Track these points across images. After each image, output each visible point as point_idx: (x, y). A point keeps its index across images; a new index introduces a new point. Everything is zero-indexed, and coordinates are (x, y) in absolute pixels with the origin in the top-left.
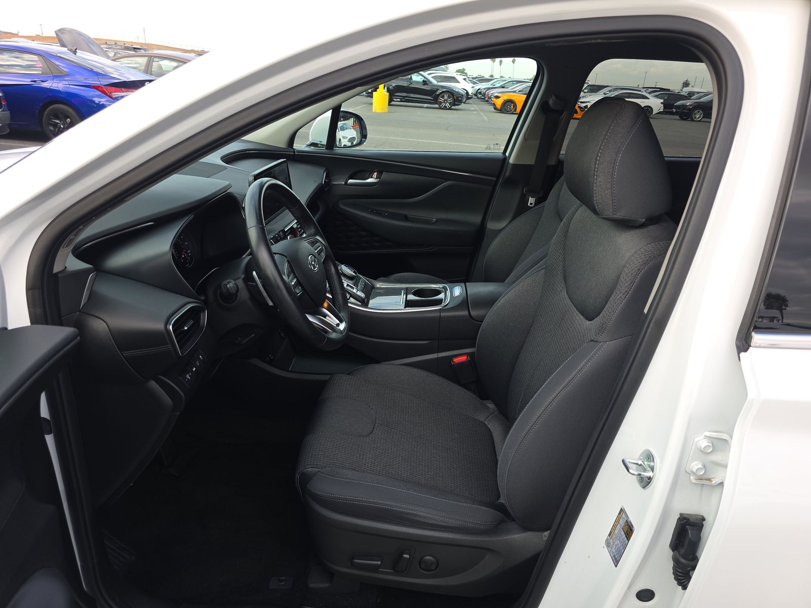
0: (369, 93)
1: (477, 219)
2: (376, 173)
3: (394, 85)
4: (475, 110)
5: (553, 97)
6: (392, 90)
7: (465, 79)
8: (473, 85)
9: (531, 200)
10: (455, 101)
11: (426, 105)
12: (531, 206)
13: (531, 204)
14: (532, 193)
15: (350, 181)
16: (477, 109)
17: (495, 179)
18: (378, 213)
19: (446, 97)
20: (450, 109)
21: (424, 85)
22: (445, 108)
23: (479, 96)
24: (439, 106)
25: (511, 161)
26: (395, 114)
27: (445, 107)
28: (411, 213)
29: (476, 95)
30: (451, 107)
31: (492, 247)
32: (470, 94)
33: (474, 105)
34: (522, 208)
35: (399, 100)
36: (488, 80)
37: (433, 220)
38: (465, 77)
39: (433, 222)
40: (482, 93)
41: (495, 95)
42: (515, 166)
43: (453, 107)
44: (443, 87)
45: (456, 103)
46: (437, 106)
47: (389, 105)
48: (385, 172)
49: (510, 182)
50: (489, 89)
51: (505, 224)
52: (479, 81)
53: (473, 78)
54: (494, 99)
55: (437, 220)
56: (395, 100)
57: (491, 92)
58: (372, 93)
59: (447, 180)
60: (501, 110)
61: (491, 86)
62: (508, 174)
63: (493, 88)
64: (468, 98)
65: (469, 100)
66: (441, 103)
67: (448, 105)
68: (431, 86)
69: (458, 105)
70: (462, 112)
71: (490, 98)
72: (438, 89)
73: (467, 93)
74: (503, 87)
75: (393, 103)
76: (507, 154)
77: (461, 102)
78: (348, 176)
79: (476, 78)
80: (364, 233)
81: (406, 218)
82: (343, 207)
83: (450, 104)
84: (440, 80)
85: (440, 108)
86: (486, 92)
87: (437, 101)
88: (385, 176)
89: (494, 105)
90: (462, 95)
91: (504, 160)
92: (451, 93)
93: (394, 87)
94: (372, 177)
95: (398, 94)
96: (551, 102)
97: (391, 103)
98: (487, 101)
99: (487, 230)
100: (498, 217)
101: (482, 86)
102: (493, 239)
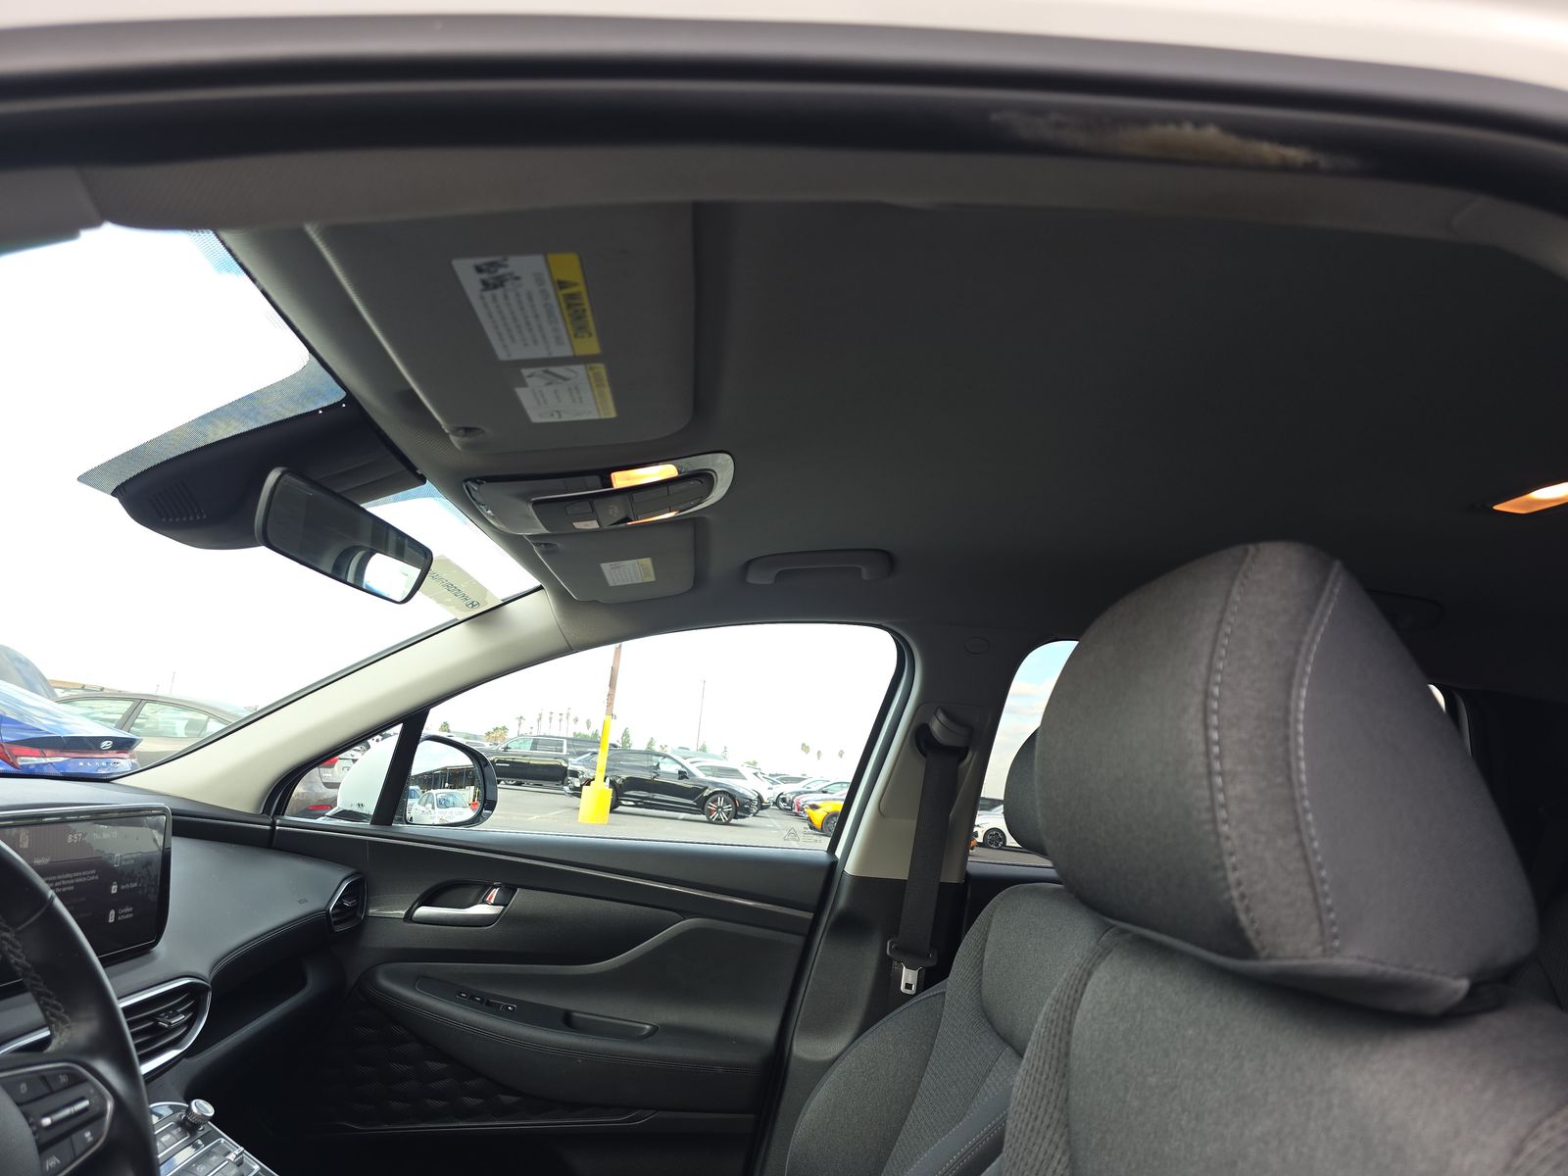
0: (575, 788)
1: (762, 1027)
2: (495, 892)
3: (624, 777)
4: (774, 828)
5: (941, 716)
6: (621, 786)
7: (755, 774)
8: (771, 786)
9: (908, 976)
10: (737, 809)
11: (682, 815)
12: (908, 992)
13: (908, 986)
14: (911, 955)
15: (423, 911)
16: (779, 826)
17: (809, 916)
18: (489, 1004)
19: (721, 803)
20: (727, 823)
21: (679, 779)
22: (718, 822)
23: (782, 805)
24: (708, 818)
25: (850, 868)
26: (622, 827)
27: (719, 819)
28: (584, 1007)
29: (776, 803)
30: (730, 820)
31: (807, 1116)
32: (765, 800)
33: (773, 820)
34: (885, 1000)
35: (632, 803)
36: (799, 780)
37: (643, 1029)
38: (756, 771)
39: (645, 1033)
40: (788, 800)
41: (810, 803)
42: (861, 883)
43: (733, 821)
44: (716, 784)
45: (739, 813)
46: (703, 817)
47: (612, 810)
48: (522, 887)
49: (850, 926)
50: (800, 793)
51: (844, 1046)
52: (782, 780)
53: (770, 775)
54: (809, 811)
55: (655, 1030)
56: (623, 802)
57: (804, 800)
58: (580, 789)
59: (685, 914)
60: (822, 830)
61: (805, 789)
62: (842, 902)
63: (806, 793)
64: (762, 808)
65: (764, 811)
66: (710, 812)
67: (723, 816)
68: (693, 780)
69: (744, 817)
70: (749, 830)
71: (801, 809)
72: (707, 788)
73: (760, 798)
74: (825, 792)
75: (620, 808)
76: (839, 853)
77: (748, 812)
78: (418, 895)
79: (777, 775)
80: (436, 1066)
81: (567, 1021)
82: (385, 983)
83: (728, 814)
84: (710, 773)
85: (710, 822)
86: (794, 798)
87: (703, 809)
88: (522, 899)
89: (809, 820)
90: (751, 800)
91: (832, 869)
92: (730, 796)
93: (623, 780)
94: (484, 902)
95: (631, 793)
96: (935, 727)
97: (617, 809)
98: (797, 815)
99: (793, 1062)
100: (823, 1026)
101: (788, 789)
102: (808, 1092)
